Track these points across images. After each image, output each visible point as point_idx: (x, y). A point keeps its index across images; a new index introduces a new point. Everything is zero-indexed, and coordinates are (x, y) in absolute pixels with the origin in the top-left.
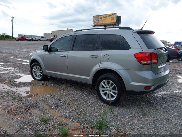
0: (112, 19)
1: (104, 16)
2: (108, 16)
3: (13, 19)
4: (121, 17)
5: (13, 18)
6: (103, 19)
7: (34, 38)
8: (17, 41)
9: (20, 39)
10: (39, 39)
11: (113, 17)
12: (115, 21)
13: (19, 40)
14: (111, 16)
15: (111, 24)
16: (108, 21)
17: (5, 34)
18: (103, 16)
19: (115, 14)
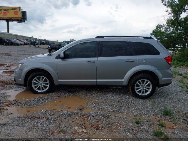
0: (16, 13)
1: (5, 8)
2: (11, 9)
4: (26, 12)
6: (4, 12)
11: (17, 11)
12: (20, 16)
14: (14, 9)
15: (15, 19)
16: (11, 15)
18: (3, 8)
19: (19, 7)
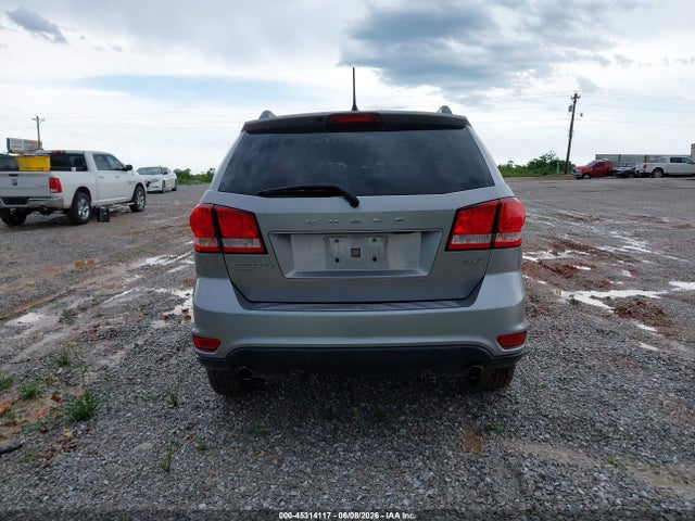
3: (575, 102)
5: (576, 97)
7: (639, 167)
8: (578, 178)
9: (588, 173)
10: (660, 169)
13: (584, 174)
17: (550, 157)
